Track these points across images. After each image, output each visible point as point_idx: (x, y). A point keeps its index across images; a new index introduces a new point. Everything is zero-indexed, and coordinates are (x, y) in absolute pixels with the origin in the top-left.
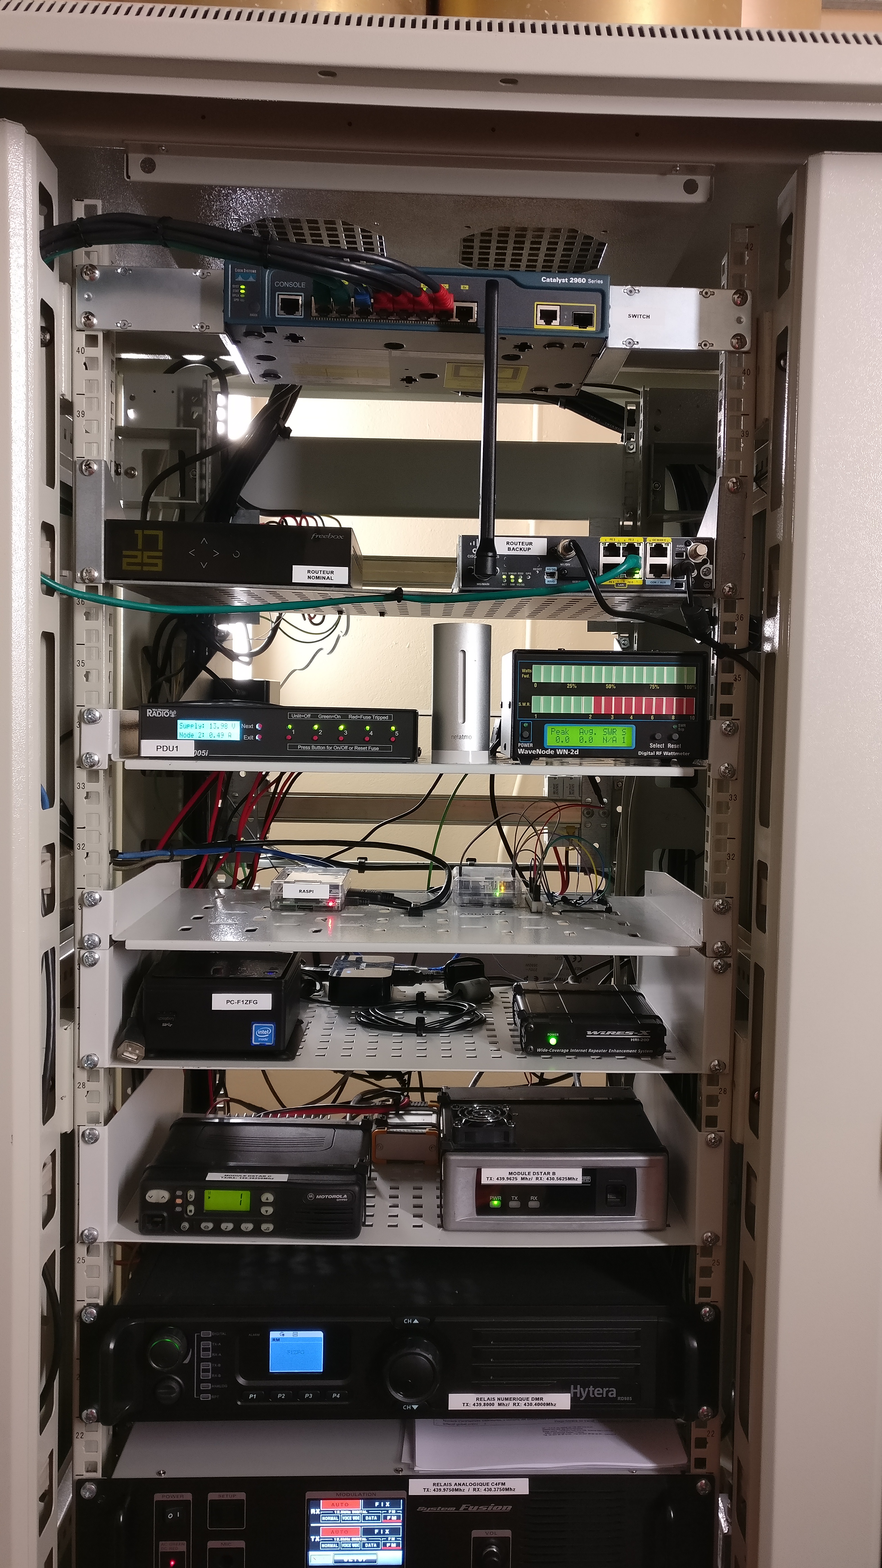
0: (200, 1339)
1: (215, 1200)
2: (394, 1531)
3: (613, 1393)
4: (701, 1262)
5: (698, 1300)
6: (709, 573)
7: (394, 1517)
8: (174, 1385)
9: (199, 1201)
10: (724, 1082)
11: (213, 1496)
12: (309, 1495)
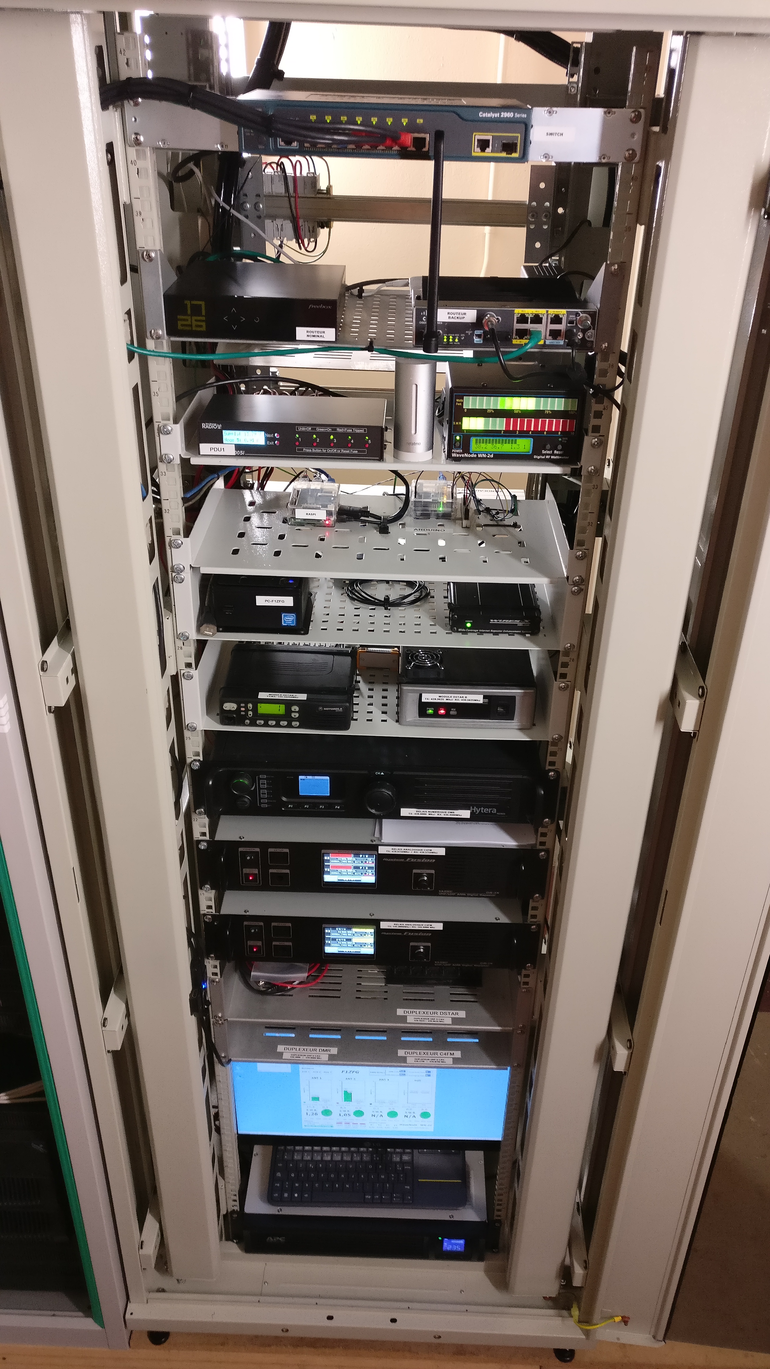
0: (259, 779)
1: (264, 709)
2: (369, 868)
3: (495, 811)
4: (551, 748)
5: (548, 767)
6: (592, 336)
7: (371, 862)
8: (246, 800)
9: (255, 709)
10: (573, 655)
11: (270, 850)
12: (323, 851)
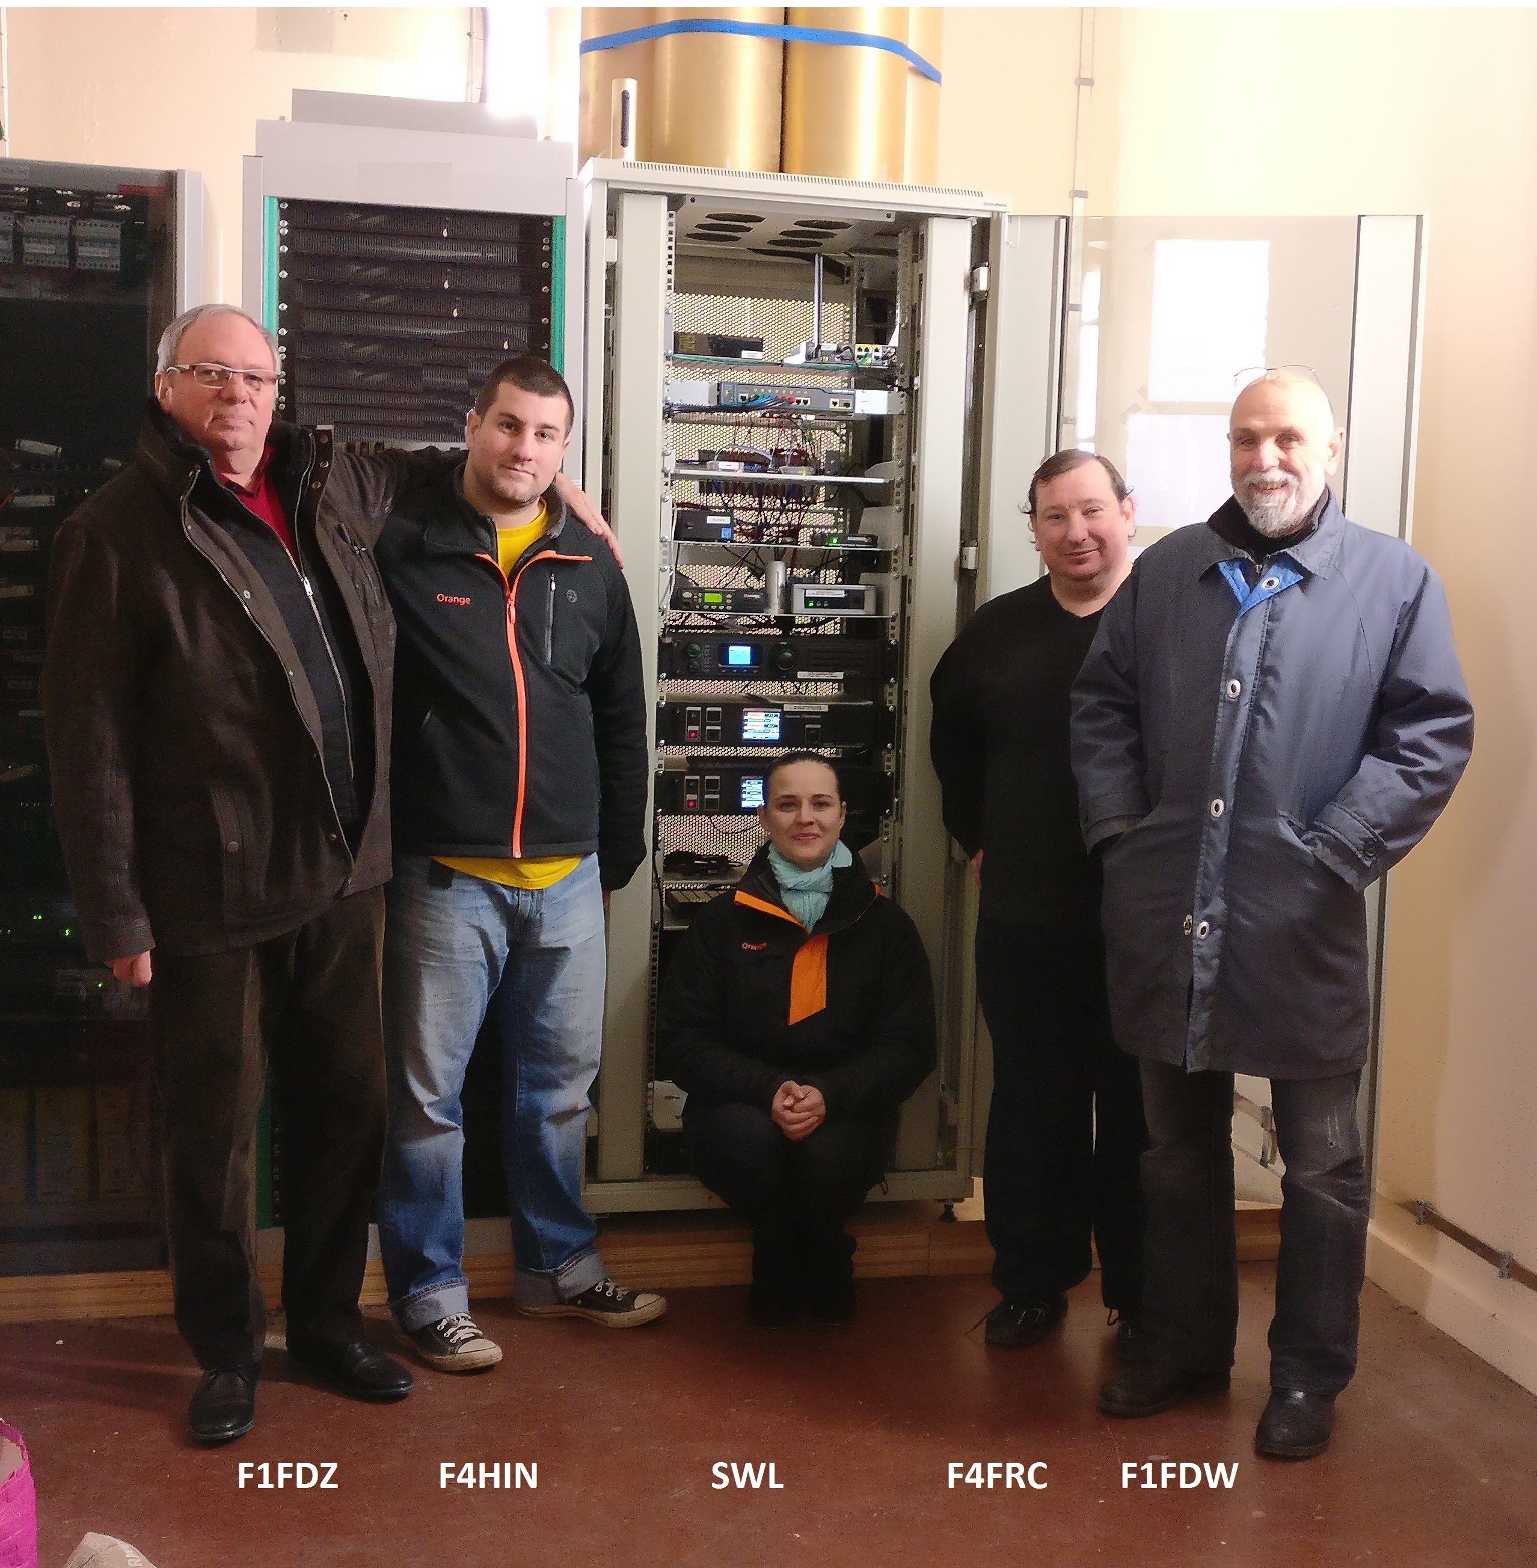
0: (705, 648)
2: (777, 724)
4: (891, 624)
5: (891, 639)
6: (895, 359)
7: (776, 720)
8: (696, 665)
9: (703, 598)
10: (900, 554)
11: (708, 709)
12: (744, 710)
